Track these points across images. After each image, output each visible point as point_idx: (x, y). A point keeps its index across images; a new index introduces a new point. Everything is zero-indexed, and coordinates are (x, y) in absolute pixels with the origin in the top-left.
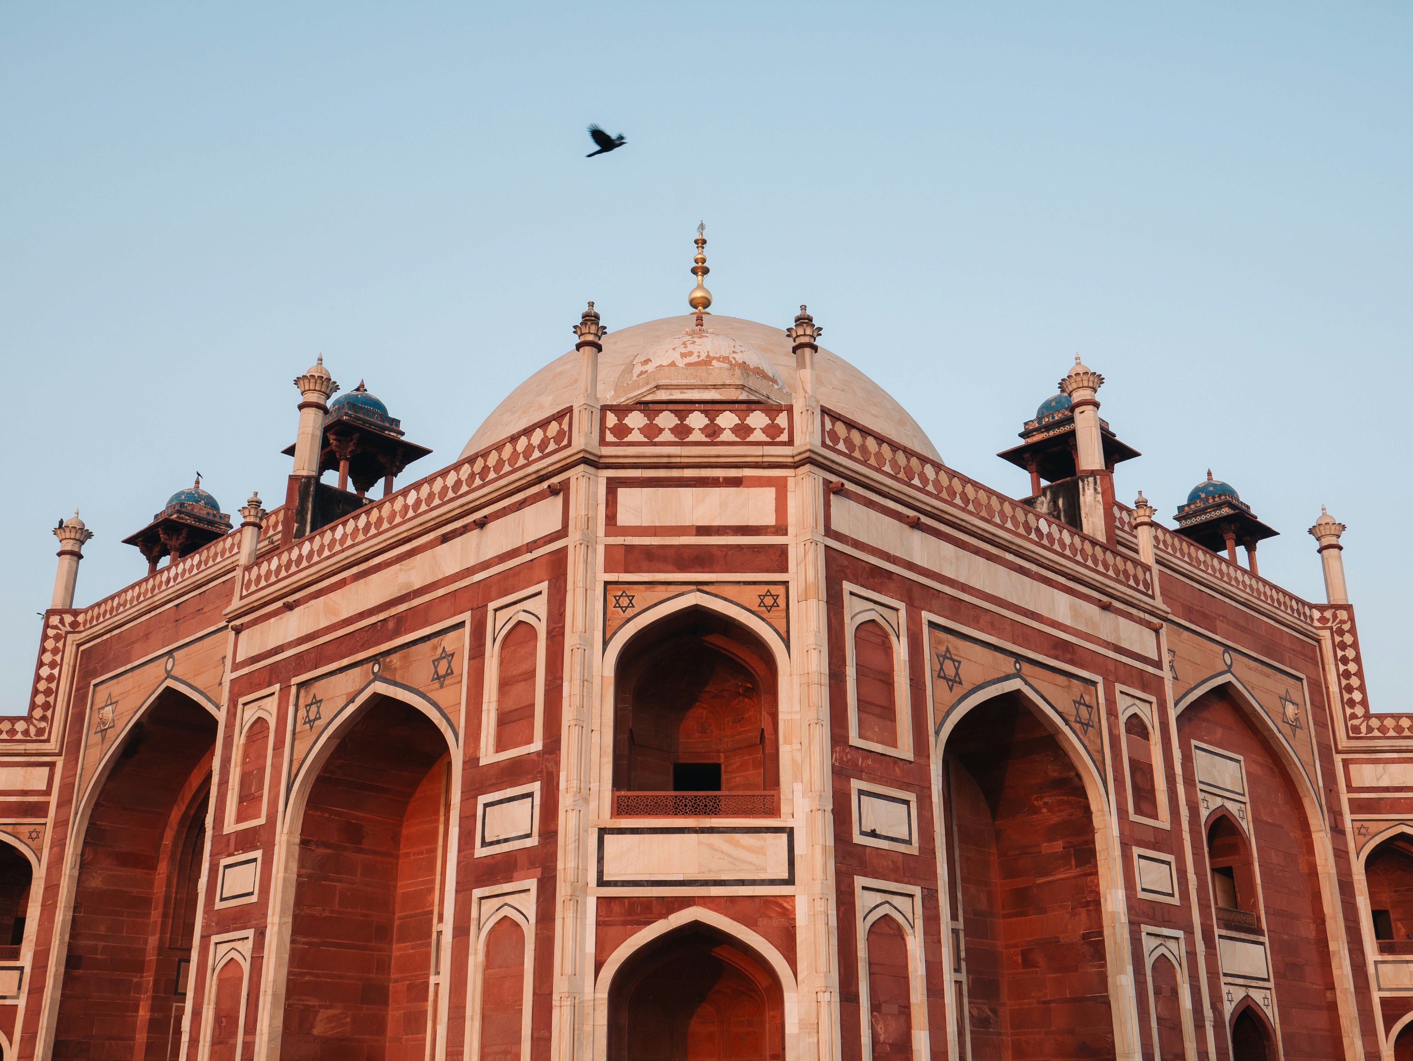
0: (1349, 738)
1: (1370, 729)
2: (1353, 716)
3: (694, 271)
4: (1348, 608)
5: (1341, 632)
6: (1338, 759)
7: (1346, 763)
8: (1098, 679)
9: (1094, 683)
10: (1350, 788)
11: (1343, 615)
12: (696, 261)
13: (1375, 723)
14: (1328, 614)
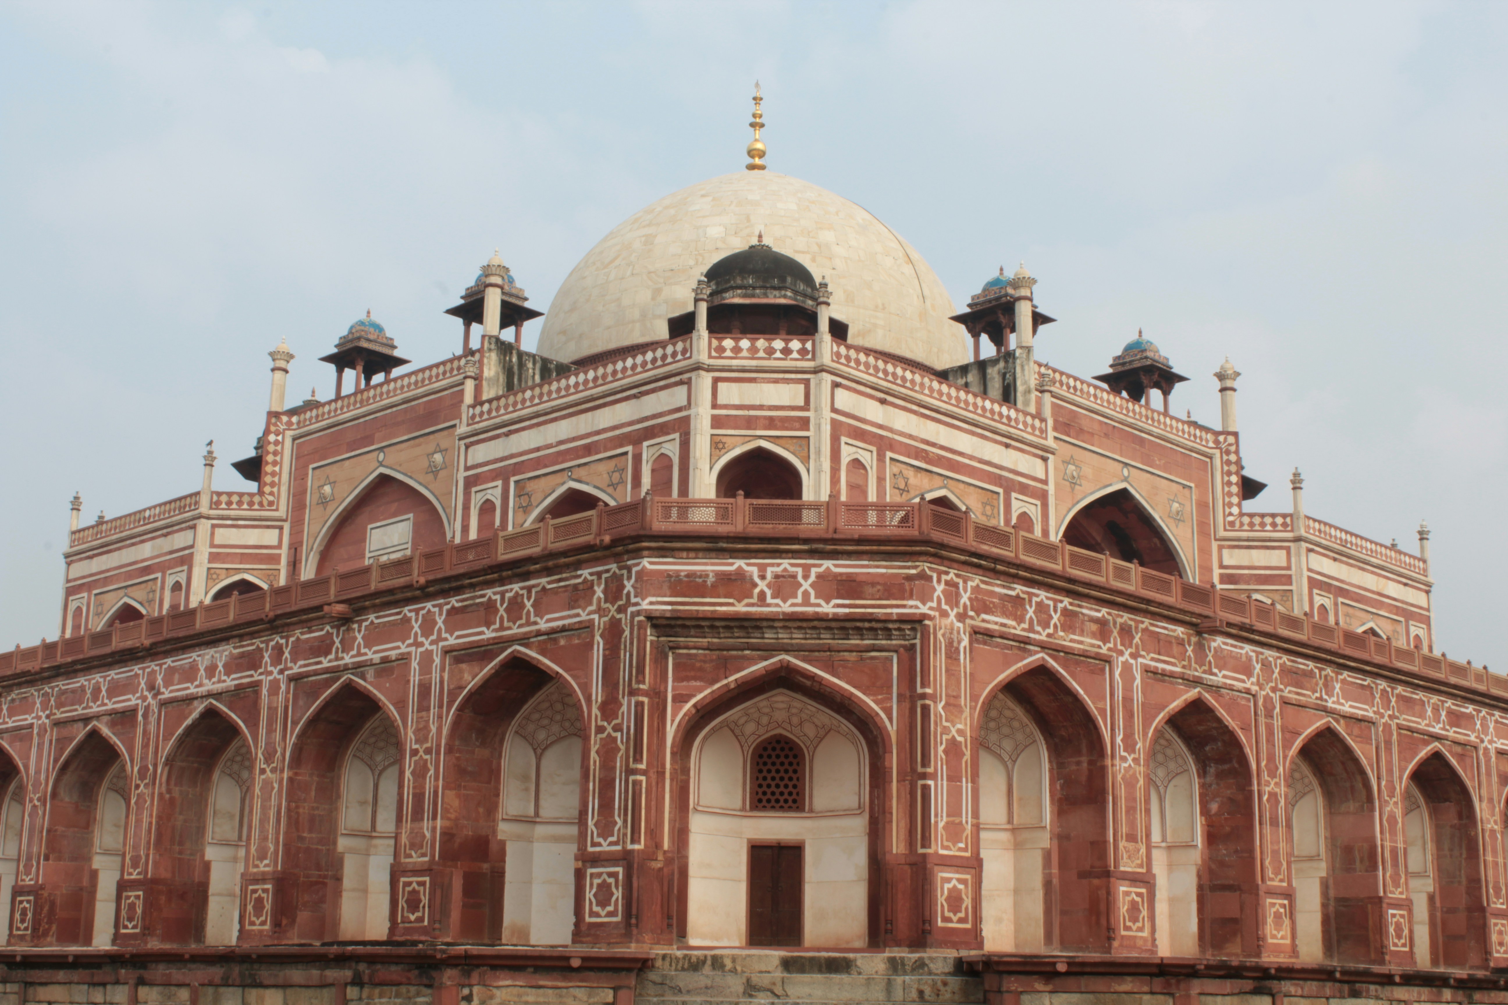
0: (1225, 530)
1: (1242, 524)
2: (1230, 514)
3: (753, 125)
4: (1236, 434)
5: (1228, 453)
6: (1215, 545)
7: (1220, 548)
8: (1000, 490)
9: (998, 493)
10: (1222, 566)
11: (1231, 439)
12: (754, 116)
13: (1246, 520)
14: (1221, 438)
